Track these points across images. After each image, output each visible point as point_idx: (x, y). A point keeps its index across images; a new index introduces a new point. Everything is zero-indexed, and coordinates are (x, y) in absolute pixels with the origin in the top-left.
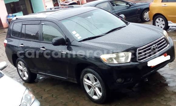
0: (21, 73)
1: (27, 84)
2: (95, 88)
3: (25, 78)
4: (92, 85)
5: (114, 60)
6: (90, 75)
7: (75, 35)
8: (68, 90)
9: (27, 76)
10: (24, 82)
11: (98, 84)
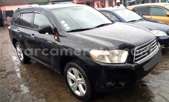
0: (19, 54)
1: (23, 64)
2: (78, 84)
3: (21, 59)
4: (76, 80)
5: (106, 58)
6: (74, 70)
7: (64, 25)
8: (53, 76)
9: (23, 57)
10: (21, 62)
11: (83, 82)
